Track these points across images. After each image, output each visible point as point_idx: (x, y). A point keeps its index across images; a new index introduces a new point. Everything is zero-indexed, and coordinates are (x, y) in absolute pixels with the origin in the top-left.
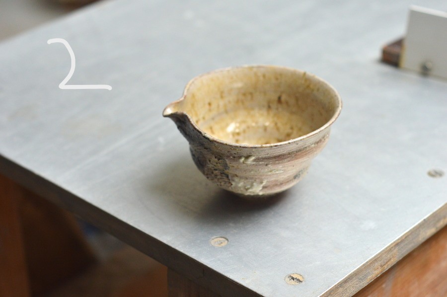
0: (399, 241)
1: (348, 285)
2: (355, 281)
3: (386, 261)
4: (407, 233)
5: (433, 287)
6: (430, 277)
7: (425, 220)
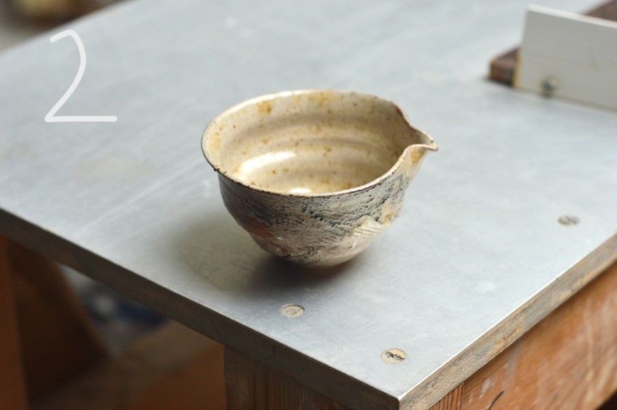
0: (526, 306)
1: (463, 362)
2: (472, 357)
3: (509, 332)
4: (533, 297)
5: (567, 369)
6: (564, 356)
7: (557, 279)
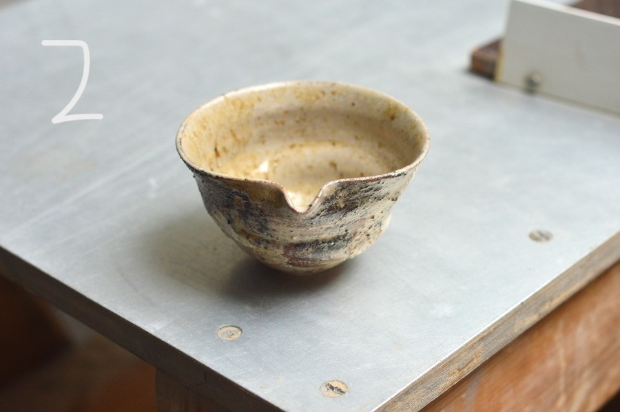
0: (486, 334)
1: (410, 397)
2: (420, 391)
3: (465, 363)
5: (535, 395)
6: (531, 381)
7: (522, 303)
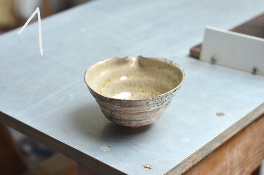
0: (202, 148)
1: (175, 171)
2: (179, 169)
3: (195, 159)
4: (206, 144)
6: (217, 170)
7: (215, 138)
